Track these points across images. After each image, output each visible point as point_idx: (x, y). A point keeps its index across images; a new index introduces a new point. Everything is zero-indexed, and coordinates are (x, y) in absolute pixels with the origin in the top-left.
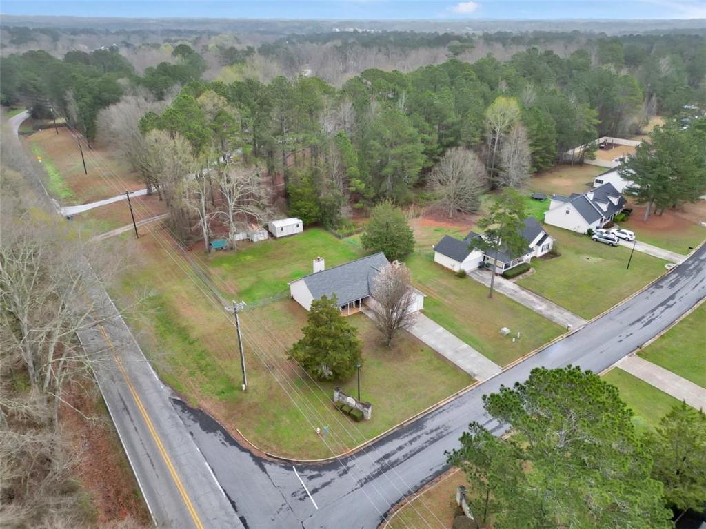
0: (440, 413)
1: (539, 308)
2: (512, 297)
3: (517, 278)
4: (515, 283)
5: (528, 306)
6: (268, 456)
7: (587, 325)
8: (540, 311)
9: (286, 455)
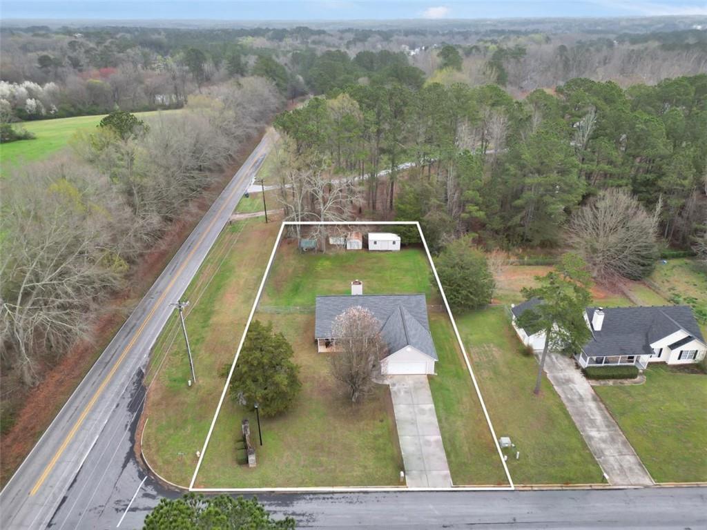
0: (324, 499)
1: (594, 433)
2: (567, 404)
3: (602, 382)
4: (593, 387)
5: (578, 424)
6: (141, 455)
7: (647, 487)
8: (590, 438)
9: (152, 462)
